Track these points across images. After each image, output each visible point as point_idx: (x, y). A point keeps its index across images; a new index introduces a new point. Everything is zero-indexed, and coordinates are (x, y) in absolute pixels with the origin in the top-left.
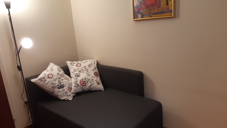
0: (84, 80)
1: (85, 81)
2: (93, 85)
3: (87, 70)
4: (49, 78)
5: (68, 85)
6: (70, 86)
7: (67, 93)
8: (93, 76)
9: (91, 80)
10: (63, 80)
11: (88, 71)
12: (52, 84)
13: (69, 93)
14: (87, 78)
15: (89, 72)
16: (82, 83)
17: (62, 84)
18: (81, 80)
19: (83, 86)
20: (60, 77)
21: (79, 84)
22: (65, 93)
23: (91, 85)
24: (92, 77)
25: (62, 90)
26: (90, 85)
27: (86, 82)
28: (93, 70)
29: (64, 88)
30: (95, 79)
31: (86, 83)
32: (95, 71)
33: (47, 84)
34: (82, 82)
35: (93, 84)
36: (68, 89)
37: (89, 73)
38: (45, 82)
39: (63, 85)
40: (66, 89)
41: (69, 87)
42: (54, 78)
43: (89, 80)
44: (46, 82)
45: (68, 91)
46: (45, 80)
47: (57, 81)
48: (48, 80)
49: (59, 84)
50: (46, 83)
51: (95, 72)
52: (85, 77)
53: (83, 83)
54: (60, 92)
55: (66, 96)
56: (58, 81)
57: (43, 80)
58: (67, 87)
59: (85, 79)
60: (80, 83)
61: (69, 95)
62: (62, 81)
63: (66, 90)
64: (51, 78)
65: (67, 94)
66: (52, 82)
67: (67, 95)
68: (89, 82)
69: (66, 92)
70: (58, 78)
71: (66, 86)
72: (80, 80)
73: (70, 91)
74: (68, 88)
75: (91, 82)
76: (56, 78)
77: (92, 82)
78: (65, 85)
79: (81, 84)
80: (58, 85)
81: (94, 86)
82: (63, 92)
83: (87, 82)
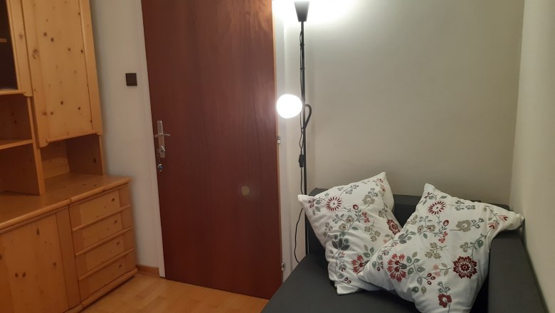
0: (404, 262)
1: (404, 266)
2: (420, 292)
3: (442, 235)
4: (328, 207)
5: (361, 252)
6: (366, 255)
7: (343, 268)
8: (444, 265)
9: (424, 274)
10: (355, 228)
11: (442, 241)
12: (327, 225)
13: (348, 273)
14: (418, 260)
15: (442, 245)
16: (395, 266)
17: (346, 237)
18: (398, 255)
19: (393, 276)
20: (354, 216)
21: (386, 265)
22: (339, 266)
23: (415, 290)
24: (441, 267)
25: (337, 255)
26: (412, 286)
27: (406, 271)
28: (464, 247)
29: (345, 252)
30: (443, 279)
31: (404, 275)
32: (470, 251)
33: (317, 220)
34: (397, 263)
35: (424, 290)
36: (354, 262)
37: (441, 248)
38: (316, 212)
39: (347, 241)
40: (348, 256)
41: (360, 257)
42: (337, 213)
43: (421, 269)
44: (319, 214)
45: (349, 266)
46: (318, 209)
47: (340, 223)
48: (324, 211)
49: (338, 234)
50: (316, 216)
51: (464, 255)
52: (415, 254)
53: (397, 270)
54: (333, 258)
55: (338, 274)
56: (340, 226)
57: (316, 205)
58: (353, 252)
59: (409, 259)
60: (390, 262)
61: (347, 278)
62: (351, 231)
63: (346, 259)
64: (332, 209)
65: (344, 273)
66: (329, 221)
67: (341, 276)
68: (415, 276)
69: (345, 265)
70: (345, 218)
71: (354, 250)
72: (395, 256)
73: (356, 270)
74: (356, 258)
75: (420, 281)
76: (343, 215)
77: (425, 281)
78: (352, 246)
79: (390, 269)
80: (336, 237)
81: (423, 298)
82: (336, 258)
83: (410, 272)
